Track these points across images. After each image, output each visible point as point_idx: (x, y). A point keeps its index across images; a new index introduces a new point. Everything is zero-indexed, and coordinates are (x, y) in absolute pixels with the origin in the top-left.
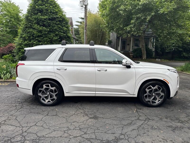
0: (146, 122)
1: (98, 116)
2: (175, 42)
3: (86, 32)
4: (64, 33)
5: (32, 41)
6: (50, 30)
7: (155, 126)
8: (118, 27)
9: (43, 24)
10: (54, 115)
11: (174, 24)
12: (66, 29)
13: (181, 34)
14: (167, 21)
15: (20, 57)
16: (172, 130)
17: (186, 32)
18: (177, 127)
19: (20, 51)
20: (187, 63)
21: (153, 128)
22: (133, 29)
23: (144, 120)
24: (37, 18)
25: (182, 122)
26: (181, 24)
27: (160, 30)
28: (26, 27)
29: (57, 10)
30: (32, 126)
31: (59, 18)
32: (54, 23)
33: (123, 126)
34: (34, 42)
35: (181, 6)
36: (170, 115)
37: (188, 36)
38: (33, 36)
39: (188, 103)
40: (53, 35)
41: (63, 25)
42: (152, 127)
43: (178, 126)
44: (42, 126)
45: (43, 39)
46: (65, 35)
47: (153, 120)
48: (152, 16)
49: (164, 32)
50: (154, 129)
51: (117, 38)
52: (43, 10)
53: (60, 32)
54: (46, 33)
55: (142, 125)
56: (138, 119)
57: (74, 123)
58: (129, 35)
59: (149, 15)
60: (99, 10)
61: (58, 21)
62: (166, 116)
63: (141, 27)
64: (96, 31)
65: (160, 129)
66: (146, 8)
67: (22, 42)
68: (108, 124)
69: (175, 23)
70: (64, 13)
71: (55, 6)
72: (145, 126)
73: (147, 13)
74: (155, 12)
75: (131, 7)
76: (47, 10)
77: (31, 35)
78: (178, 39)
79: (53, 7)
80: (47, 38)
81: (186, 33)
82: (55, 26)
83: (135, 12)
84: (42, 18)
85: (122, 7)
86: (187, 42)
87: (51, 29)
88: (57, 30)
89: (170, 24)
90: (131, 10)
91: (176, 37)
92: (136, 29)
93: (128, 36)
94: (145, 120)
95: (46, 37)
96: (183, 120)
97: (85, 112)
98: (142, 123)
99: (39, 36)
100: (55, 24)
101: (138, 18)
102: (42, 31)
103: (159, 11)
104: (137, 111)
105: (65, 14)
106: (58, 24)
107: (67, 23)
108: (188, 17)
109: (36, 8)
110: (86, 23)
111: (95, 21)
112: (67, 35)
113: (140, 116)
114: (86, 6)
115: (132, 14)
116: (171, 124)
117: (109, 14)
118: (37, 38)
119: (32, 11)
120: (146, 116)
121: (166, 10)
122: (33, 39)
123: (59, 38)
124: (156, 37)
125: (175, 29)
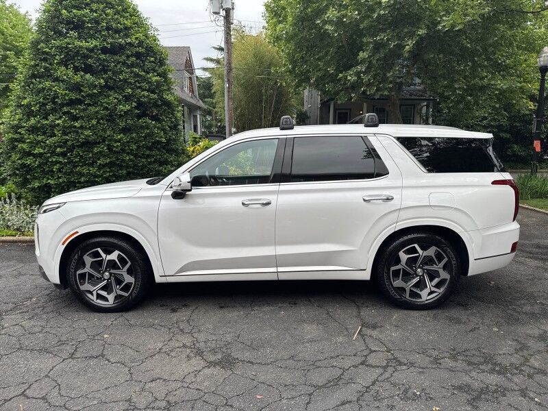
0: (387, 375)
1: (235, 355)
2: (490, 114)
3: (229, 87)
4: (153, 92)
5: (51, 118)
6: (106, 82)
7: (416, 388)
8: (323, 72)
9: (85, 64)
10: (95, 354)
11: (486, 63)
12: (156, 81)
13: (505, 91)
14: (465, 54)
15: (15, 166)
16: (468, 400)
17: (519, 85)
18: (484, 391)
19: (14, 148)
20: (523, 175)
21: (410, 394)
22: (365, 78)
23: (382, 367)
24: (67, 48)
25: (503, 371)
26: (504, 61)
27: (445, 79)
28: (34, 76)
29: (128, 23)
30: (10, 399)
31: (136, 47)
32: (119, 63)
33: (311, 390)
34: (58, 120)
35: (505, 8)
36: (466, 346)
37: (525, 97)
38: (55, 103)
39: (523, 302)
40: (117, 99)
41: (148, 68)
42: (406, 391)
43: (487, 387)
44: (43, 398)
45: (84, 110)
46: (156, 96)
47: (412, 364)
48: (420, 38)
49: (456, 86)
50: (410, 399)
51: (322, 104)
52: (84, 22)
53: (140, 87)
54: (95, 91)
55: (373, 384)
56: (363, 363)
57: (154, 384)
58: (353, 95)
59: (411, 35)
60: (267, 23)
61: (132, 55)
62: (454, 350)
63: (389, 73)
64: (259, 84)
65: (431, 399)
66: (402, 15)
67: (21, 120)
68: (262, 385)
69: (488, 59)
70: (152, 32)
71: (123, 10)
72: (384, 389)
73: (406, 30)
74: (428, 27)
75: (357, 13)
76: (97, 22)
77: (48, 99)
78: (497, 106)
79: (117, 13)
80: (97, 109)
81: (521, 88)
82: (122, 71)
83: (371, 27)
84: (80, 47)
85: (332, 13)
86: (524, 115)
87: (111, 78)
88: (130, 82)
89: (474, 61)
90: (357, 23)
91: (491, 99)
92: (374, 79)
93: (352, 98)
94: (385, 368)
95: (95, 104)
96: (506, 362)
97: (197, 345)
98: (375, 376)
99: (72, 103)
100: (124, 63)
101: (378, 46)
102: (83, 86)
103: (439, 22)
104: (363, 336)
105: (156, 33)
106: (132, 65)
107: (161, 62)
108: (523, 42)
109: (61, 14)
110: (229, 63)
111: (255, 56)
112: (161, 98)
113: (372, 352)
114: (228, 11)
115: (361, 34)
116: (466, 379)
117: (296, 35)
118: (65, 109)
119: (49, 27)
120: (389, 351)
121: (460, 21)
122: (54, 111)
123: (136, 108)
124: (434, 100)
125: (486, 77)
